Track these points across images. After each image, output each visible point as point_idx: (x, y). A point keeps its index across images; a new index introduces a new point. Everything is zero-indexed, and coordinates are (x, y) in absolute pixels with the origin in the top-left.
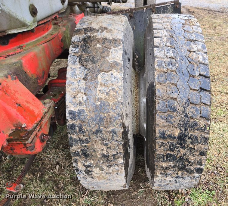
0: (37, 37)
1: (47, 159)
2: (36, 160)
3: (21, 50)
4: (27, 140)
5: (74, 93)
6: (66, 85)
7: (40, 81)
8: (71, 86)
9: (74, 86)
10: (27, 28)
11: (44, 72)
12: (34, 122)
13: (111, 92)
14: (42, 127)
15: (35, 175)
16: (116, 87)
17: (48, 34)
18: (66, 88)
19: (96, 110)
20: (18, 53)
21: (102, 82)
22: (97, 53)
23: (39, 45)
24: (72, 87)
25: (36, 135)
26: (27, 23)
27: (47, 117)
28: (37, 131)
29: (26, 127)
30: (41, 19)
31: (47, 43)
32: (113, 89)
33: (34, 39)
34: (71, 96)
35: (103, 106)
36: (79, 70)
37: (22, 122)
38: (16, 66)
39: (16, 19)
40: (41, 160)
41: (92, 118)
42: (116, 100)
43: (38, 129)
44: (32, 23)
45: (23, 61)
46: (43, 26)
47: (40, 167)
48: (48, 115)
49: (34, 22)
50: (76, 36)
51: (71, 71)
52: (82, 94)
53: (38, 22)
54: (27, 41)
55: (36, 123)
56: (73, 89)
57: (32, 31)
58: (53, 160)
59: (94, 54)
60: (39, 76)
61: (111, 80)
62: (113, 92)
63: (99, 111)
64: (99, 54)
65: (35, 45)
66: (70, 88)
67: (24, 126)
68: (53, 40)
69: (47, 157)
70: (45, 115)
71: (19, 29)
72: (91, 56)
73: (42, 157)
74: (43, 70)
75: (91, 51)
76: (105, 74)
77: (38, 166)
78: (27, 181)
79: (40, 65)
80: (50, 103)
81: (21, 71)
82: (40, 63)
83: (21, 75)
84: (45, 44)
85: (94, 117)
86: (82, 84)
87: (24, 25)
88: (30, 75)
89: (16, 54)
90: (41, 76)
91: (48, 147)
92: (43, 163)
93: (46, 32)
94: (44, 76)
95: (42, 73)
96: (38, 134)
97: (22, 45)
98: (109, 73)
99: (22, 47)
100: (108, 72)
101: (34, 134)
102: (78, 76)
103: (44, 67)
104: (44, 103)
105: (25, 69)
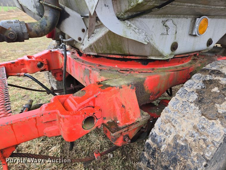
0: (170, 66)
1: (135, 151)
2: (130, 146)
3: (152, 72)
4: (113, 133)
5: (165, 120)
6: (164, 110)
7: (152, 97)
8: (167, 112)
9: (169, 114)
10: (163, 58)
11: (159, 92)
12: (126, 123)
13: (202, 141)
14: (129, 130)
15: (123, 156)
16: (209, 140)
17: (180, 66)
18: (163, 112)
19: (175, 148)
20: (149, 73)
21: (198, 126)
22: (209, 96)
23: (167, 71)
24: (167, 114)
25: (121, 133)
26: (164, 54)
27: (138, 125)
28: (123, 131)
29: (118, 123)
30: (179, 54)
31: (175, 72)
32: (204, 140)
33: (167, 66)
34: (162, 121)
35: (184, 149)
36: (182, 103)
37: (118, 119)
38: (139, 81)
39: (157, 51)
40: (132, 149)
41: (167, 152)
42: (202, 154)
43: (125, 130)
44: (168, 55)
45: (147, 79)
46: (180, 59)
47: (129, 153)
48: (139, 125)
49: (171, 55)
50: (199, 74)
51: (174, 101)
52: (172, 125)
53: (175, 55)
54: (161, 67)
55: (126, 125)
56: (166, 116)
57: (167, 60)
58: (138, 155)
59: (206, 96)
60: (153, 93)
61: (209, 130)
62: (203, 142)
63: (177, 151)
64: (212, 98)
65: (164, 71)
66: (166, 114)
67: (118, 122)
68: (182, 71)
69: (137, 150)
70: (136, 122)
71: (157, 57)
72: (201, 96)
73: (134, 147)
74: (159, 90)
75: (204, 92)
76: (205, 121)
77: (128, 151)
78: (116, 155)
79: (159, 86)
80: (146, 116)
81: (141, 85)
82: (160, 84)
83: (140, 88)
84: (173, 72)
85: (170, 153)
86: (177, 116)
87: (161, 55)
88: (146, 90)
89: (147, 73)
90: (155, 93)
91: (142, 144)
92: (132, 152)
93: (181, 64)
94: (158, 94)
95: (157, 92)
96: (123, 133)
97: (155, 68)
98: (210, 121)
99: (154, 69)
100: (210, 119)
101: (120, 132)
102: (177, 108)
103: (162, 88)
104: (143, 114)
105: (145, 85)
